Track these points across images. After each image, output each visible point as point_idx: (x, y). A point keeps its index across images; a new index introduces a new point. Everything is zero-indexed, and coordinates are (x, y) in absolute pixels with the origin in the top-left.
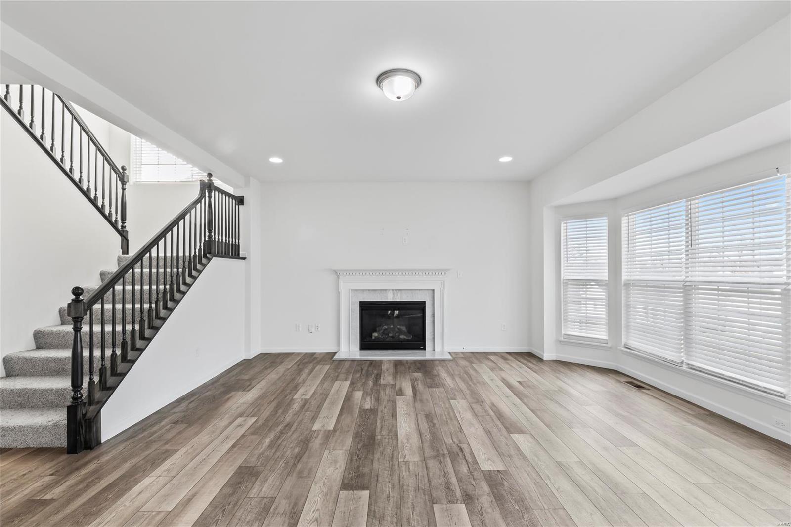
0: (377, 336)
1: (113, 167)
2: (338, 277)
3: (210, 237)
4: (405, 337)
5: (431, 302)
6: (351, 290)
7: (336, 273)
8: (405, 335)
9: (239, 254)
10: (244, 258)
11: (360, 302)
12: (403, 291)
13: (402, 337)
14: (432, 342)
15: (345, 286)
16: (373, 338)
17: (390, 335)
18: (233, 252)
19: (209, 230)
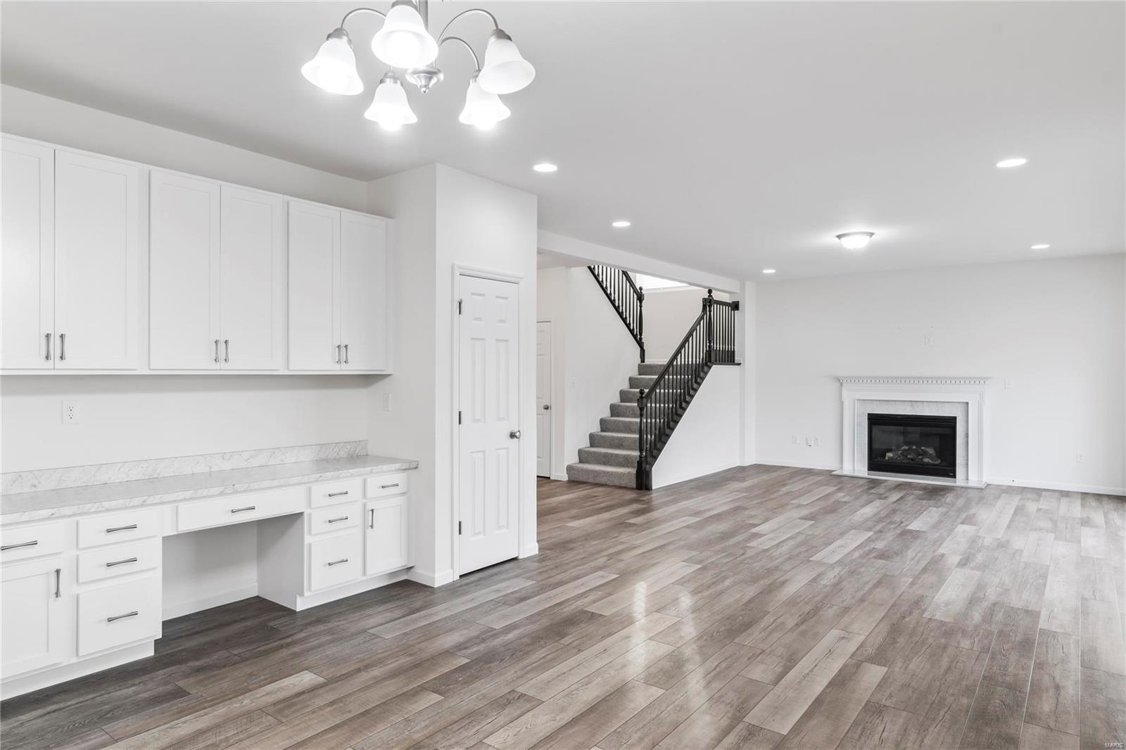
0: (892, 457)
1: (635, 291)
2: (842, 384)
3: (710, 347)
4: (930, 461)
5: (964, 418)
6: (858, 400)
7: (840, 381)
8: (930, 459)
9: (734, 361)
10: (739, 364)
11: (869, 414)
12: (925, 403)
13: (926, 460)
14: (965, 469)
15: (849, 395)
16: (887, 458)
17: (908, 456)
18: (729, 358)
19: (709, 340)
